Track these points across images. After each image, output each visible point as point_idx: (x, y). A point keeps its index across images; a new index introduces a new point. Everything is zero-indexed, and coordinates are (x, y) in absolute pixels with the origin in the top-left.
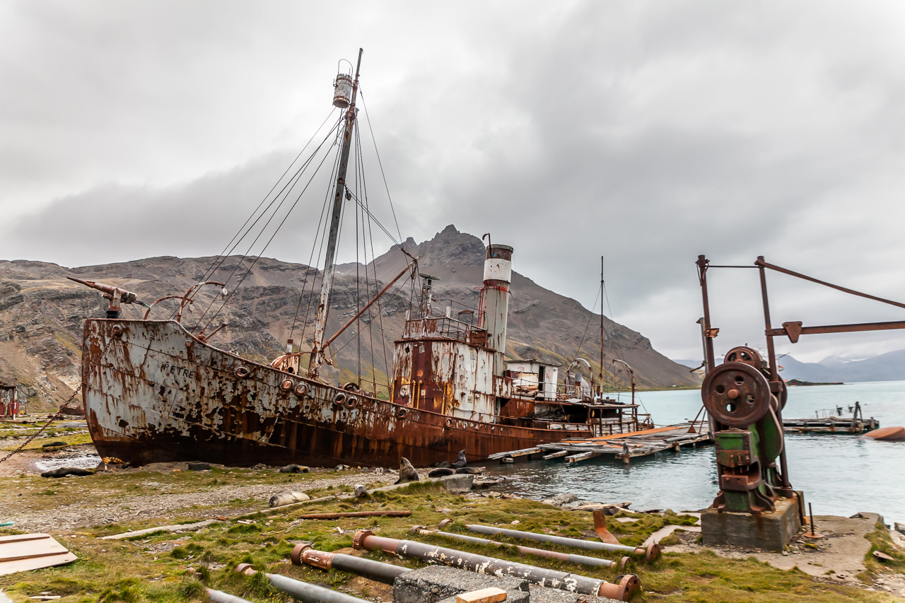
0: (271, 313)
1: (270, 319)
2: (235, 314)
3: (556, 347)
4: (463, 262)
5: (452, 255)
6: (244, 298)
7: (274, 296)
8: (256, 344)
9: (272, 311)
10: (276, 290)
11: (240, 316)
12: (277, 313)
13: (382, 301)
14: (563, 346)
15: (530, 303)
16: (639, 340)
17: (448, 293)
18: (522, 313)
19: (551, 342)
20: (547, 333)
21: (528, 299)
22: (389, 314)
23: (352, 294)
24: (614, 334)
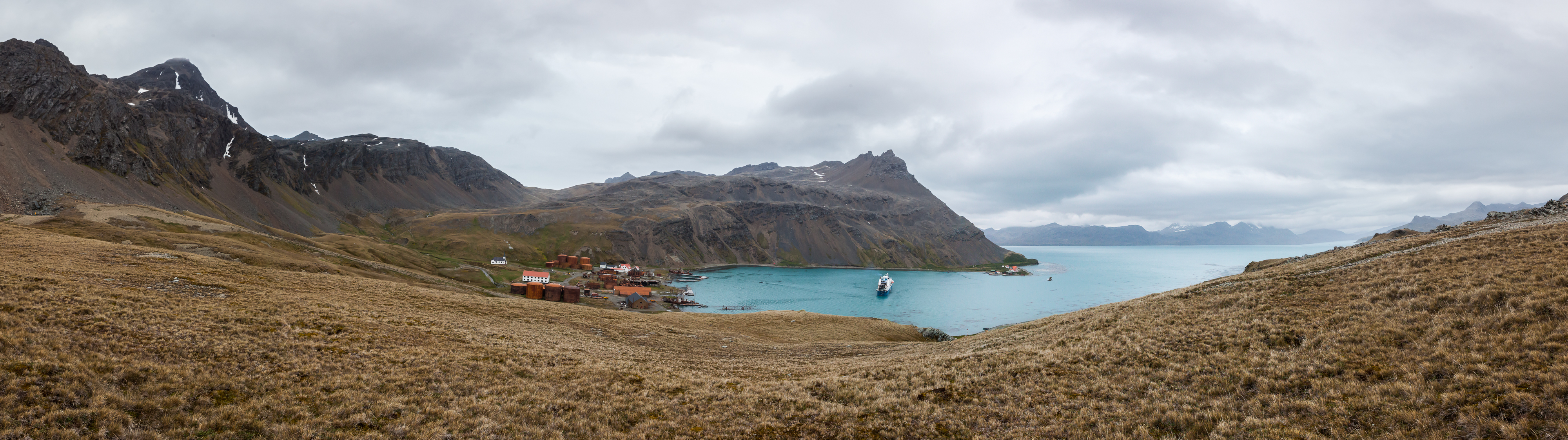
2: (735, 222)
3: (915, 239)
4: (890, 176)
5: (885, 171)
6: (745, 208)
7: (758, 208)
8: (741, 236)
10: (759, 205)
11: (737, 223)
12: (758, 217)
13: (811, 211)
14: (919, 239)
15: (916, 209)
16: (975, 235)
17: (868, 199)
18: (907, 215)
19: (914, 235)
20: (915, 229)
21: (915, 206)
22: (814, 218)
23: (796, 208)
24: (958, 231)
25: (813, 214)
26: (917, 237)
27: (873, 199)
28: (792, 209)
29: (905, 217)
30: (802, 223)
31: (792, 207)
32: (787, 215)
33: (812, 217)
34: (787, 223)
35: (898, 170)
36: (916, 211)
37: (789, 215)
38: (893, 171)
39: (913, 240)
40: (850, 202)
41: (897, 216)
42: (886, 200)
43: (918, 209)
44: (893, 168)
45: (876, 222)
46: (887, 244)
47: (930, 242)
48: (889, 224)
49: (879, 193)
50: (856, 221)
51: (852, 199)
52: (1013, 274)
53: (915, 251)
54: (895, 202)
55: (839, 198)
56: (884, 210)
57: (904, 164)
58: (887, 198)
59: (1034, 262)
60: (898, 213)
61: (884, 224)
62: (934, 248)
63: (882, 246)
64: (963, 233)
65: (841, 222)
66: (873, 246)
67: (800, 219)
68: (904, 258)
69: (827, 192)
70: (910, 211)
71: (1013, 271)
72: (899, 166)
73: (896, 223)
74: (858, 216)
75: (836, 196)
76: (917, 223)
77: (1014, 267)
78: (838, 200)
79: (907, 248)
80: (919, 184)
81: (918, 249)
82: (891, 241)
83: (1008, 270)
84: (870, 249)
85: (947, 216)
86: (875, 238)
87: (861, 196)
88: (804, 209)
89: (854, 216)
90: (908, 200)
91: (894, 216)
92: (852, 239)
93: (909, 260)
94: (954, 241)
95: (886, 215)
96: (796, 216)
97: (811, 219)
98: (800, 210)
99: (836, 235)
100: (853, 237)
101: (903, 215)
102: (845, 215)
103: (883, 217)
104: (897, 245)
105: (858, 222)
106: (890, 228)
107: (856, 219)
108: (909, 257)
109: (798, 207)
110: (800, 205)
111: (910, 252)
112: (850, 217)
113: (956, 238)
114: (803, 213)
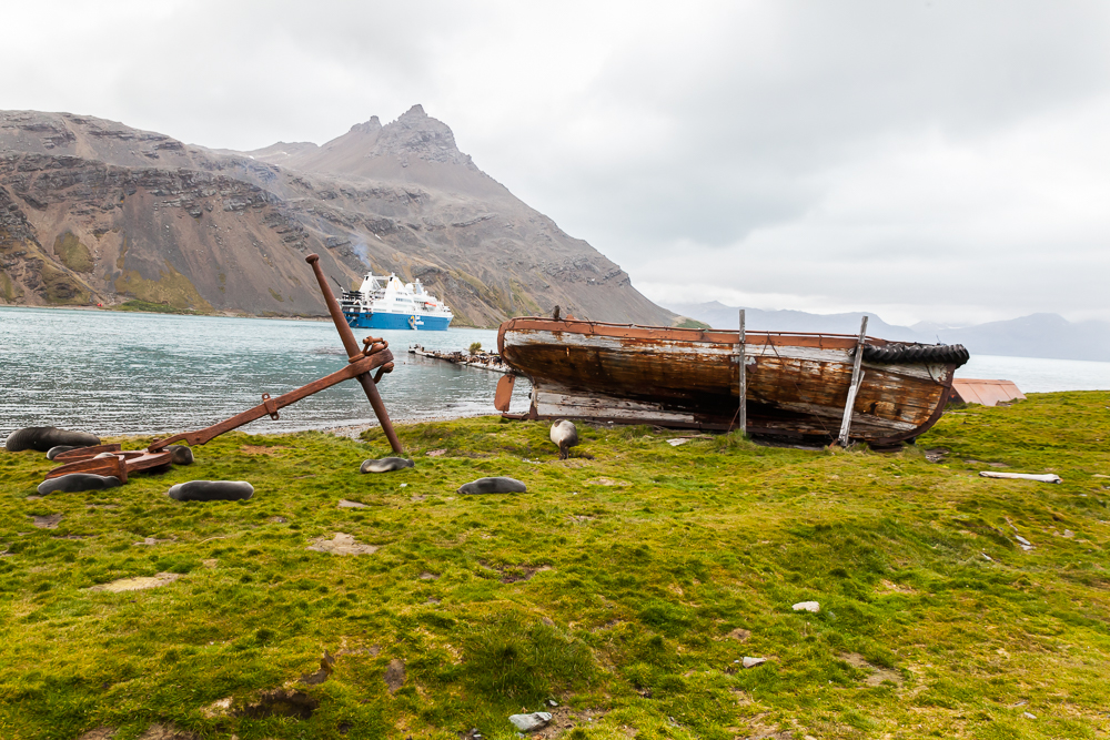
0: (55, 192)
1: (51, 199)
3: (485, 272)
4: (420, 155)
5: (408, 145)
9: (57, 189)
13: (228, 191)
14: (494, 272)
15: (481, 215)
16: (613, 275)
17: (374, 192)
18: (463, 226)
19: (481, 265)
20: (482, 254)
21: (480, 211)
22: (235, 209)
23: (182, 178)
24: (578, 263)
25: (232, 198)
26: (489, 269)
27: (386, 194)
28: (170, 180)
29: (458, 230)
30: (199, 216)
31: (171, 175)
32: (156, 194)
33: (229, 203)
34: (155, 213)
35: (437, 145)
36: (483, 219)
37: (165, 195)
38: (424, 146)
39: (481, 274)
40: (331, 195)
41: (441, 227)
42: (413, 196)
43: (486, 215)
44: (426, 139)
45: (394, 237)
47: (519, 278)
48: (424, 241)
49: (399, 185)
50: (346, 229)
51: (337, 191)
53: (487, 294)
54: (434, 202)
55: (306, 186)
56: (412, 215)
57: (449, 131)
58: (416, 192)
60: (442, 221)
61: (413, 241)
62: (528, 290)
64: (589, 268)
65: (308, 228)
67: (193, 207)
68: (464, 306)
69: (277, 169)
70: (468, 219)
72: (438, 136)
73: (440, 240)
74: (352, 222)
75: (298, 181)
76: (486, 242)
78: (303, 189)
79: (472, 288)
80: (482, 174)
81: (494, 290)
82: (432, 270)
85: (548, 233)
87: (358, 188)
88: (208, 184)
89: (343, 219)
90: (462, 200)
91: (435, 228)
92: (339, 263)
93: (476, 312)
94: (571, 281)
95: (415, 225)
96: (184, 198)
97: (226, 210)
98: (195, 186)
99: (295, 249)
100: (339, 258)
101: (455, 225)
102: (318, 217)
103: (410, 229)
104: (446, 280)
105: (352, 232)
106: (425, 250)
107: (346, 225)
108: (475, 305)
109: (190, 177)
110: (194, 174)
111: (478, 295)
112: (331, 220)
113: (575, 275)
114: (205, 192)
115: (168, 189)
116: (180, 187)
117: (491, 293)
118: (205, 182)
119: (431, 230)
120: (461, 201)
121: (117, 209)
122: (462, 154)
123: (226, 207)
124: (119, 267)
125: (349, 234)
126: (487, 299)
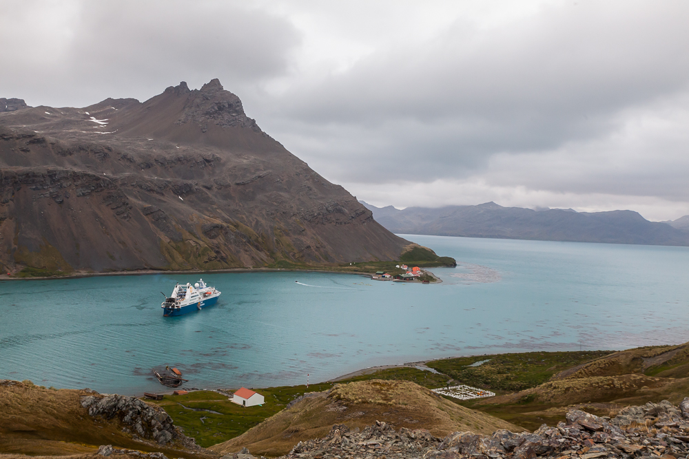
4: (216, 122)
13: (79, 182)
14: (263, 222)
15: (258, 173)
16: (358, 215)
17: (179, 160)
18: (244, 184)
19: (254, 216)
20: (256, 207)
21: (258, 170)
22: (84, 194)
23: (50, 176)
24: (330, 208)
25: (82, 187)
26: (260, 219)
27: (188, 161)
28: (42, 179)
29: (240, 188)
30: (61, 202)
31: (43, 176)
32: (34, 189)
33: (80, 191)
34: (34, 203)
35: (229, 112)
36: (259, 177)
37: (38, 189)
38: (220, 114)
39: (253, 223)
40: (148, 166)
41: (228, 186)
42: (208, 161)
43: (262, 173)
44: (221, 108)
45: (192, 197)
46: (212, 231)
47: (282, 225)
48: (214, 199)
49: (199, 151)
50: (158, 197)
51: (152, 162)
52: (410, 279)
53: (257, 240)
54: (224, 165)
55: (130, 160)
56: (206, 177)
57: (239, 102)
58: (211, 158)
59: (450, 263)
60: (229, 181)
61: (205, 200)
62: (287, 235)
63: (202, 235)
64: (340, 211)
65: (132, 199)
66: (187, 235)
67: (57, 196)
68: (238, 252)
69: (109, 149)
70: (249, 178)
71: (411, 274)
72: (230, 105)
73: (226, 197)
74: (162, 189)
75: (124, 157)
76: (260, 196)
77: (414, 268)
78: (128, 164)
79: (244, 237)
80: (264, 134)
81: (263, 237)
82: (216, 226)
83: (404, 272)
84: (183, 241)
85: (309, 183)
86: (190, 222)
87: (167, 157)
88: (66, 178)
89: (156, 188)
91: (223, 187)
92: (152, 226)
93: (247, 256)
94: (323, 223)
95: (208, 186)
96: (51, 191)
97: (78, 196)
98: (58, 181)
99: (123, 220)
100: (152, 222)
101: (238, 184)
102: (138, 188)
103: (204, 189)
104: (227, 233)
105: (162, 198)
106: (215, 206)
107: (158, 193)
108: (246, 251)
109: (55, 175)
110: (58, 173)
111: (249, 242)
112: (148, 191)
113: (326, 219)
114: (64, 185)
115: (41, 185)
116: (49, 184)
117: (260, 239)
118: (64, 177)
119: (220, 189)
120: (245, 161)
121: (11, 202)
122: (249, 119)
123: (78, 194)
124: (15, 244)
125: (160, 200)
126: (256, 243)
